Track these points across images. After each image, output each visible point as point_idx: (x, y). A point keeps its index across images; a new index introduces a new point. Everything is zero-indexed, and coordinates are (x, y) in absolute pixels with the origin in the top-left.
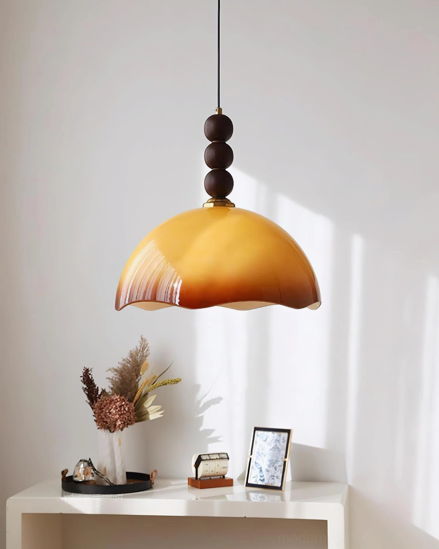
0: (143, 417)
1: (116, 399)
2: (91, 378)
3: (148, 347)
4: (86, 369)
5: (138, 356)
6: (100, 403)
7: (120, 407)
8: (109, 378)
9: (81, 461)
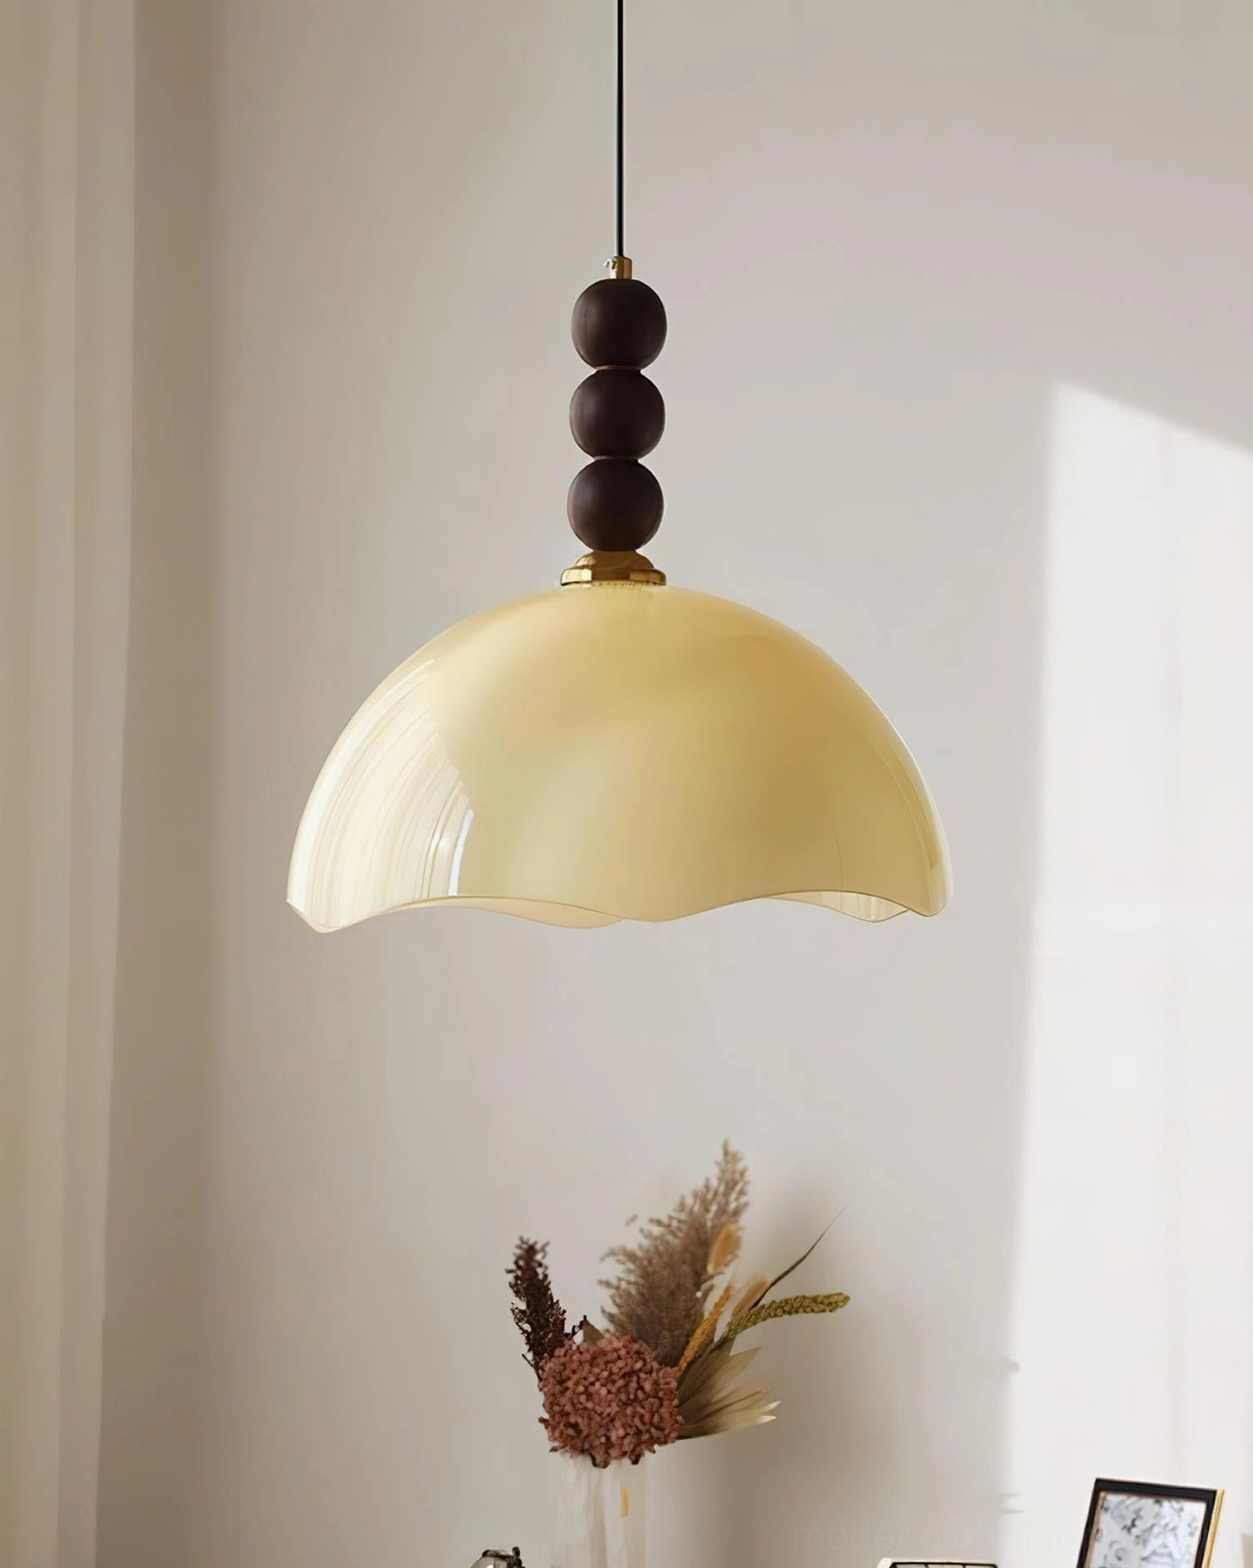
0: (710, 1422)
1: (616, 1350)
2: (541, 1277)
3: (746, 1183)
4: (525, 1246)
5: (707, 1211)
6: (563, 1360)
7: (627, 1376)
8: (608, 1284)
9: (485, 1554)
